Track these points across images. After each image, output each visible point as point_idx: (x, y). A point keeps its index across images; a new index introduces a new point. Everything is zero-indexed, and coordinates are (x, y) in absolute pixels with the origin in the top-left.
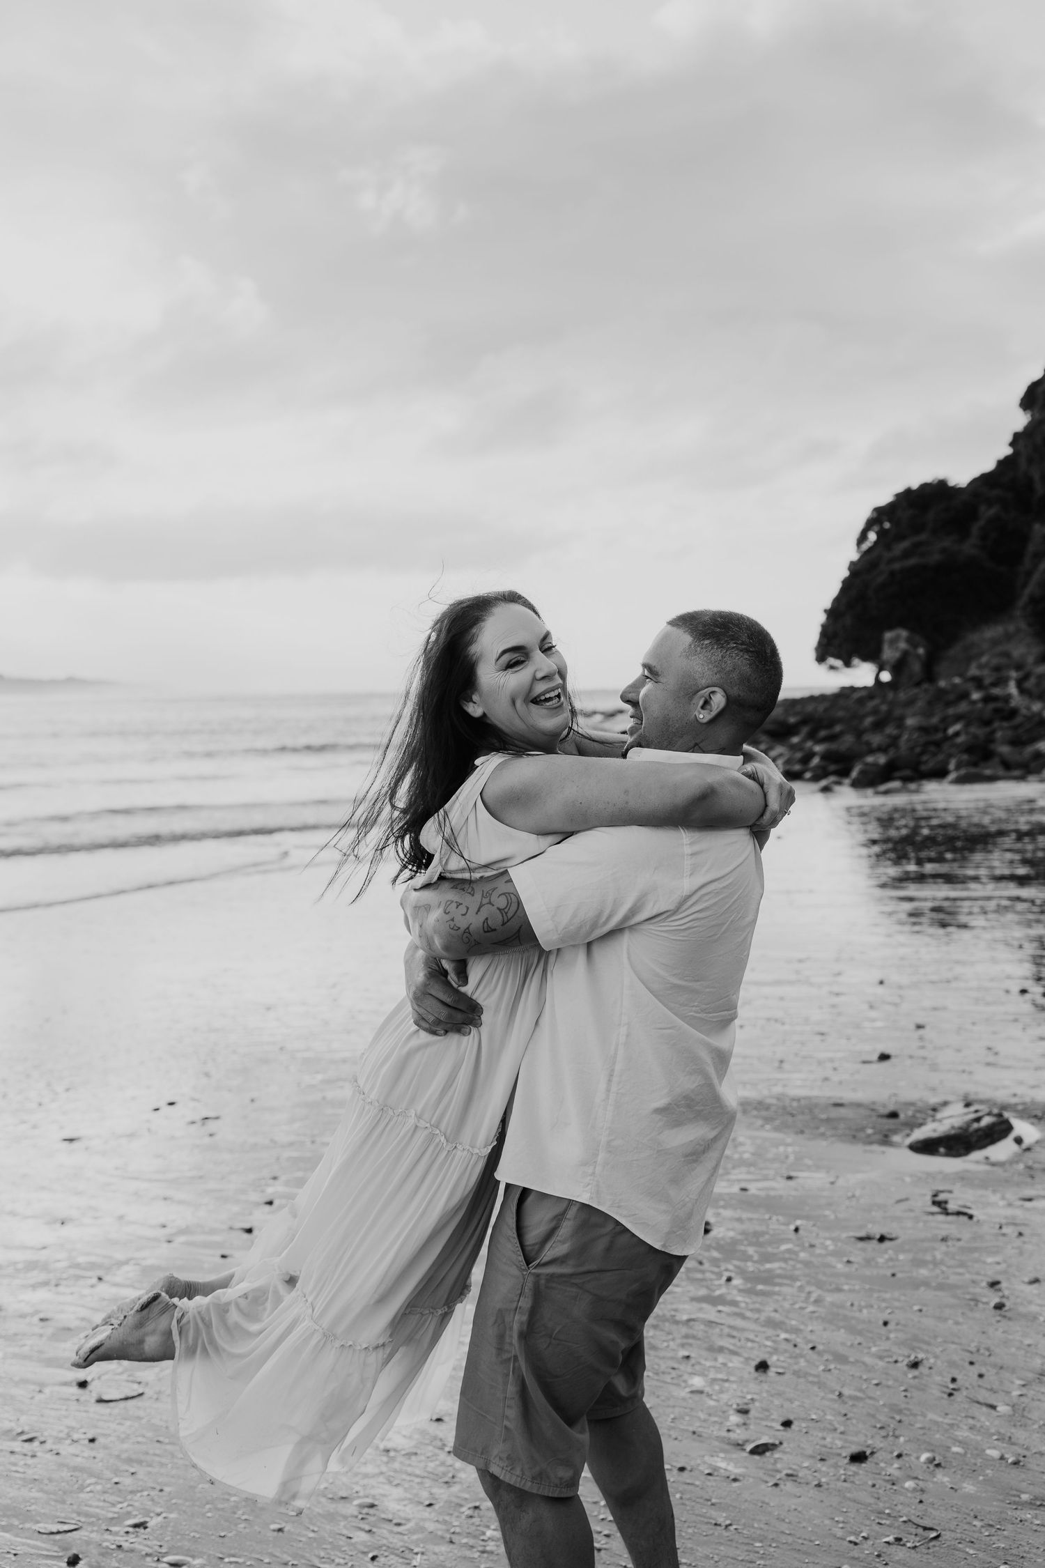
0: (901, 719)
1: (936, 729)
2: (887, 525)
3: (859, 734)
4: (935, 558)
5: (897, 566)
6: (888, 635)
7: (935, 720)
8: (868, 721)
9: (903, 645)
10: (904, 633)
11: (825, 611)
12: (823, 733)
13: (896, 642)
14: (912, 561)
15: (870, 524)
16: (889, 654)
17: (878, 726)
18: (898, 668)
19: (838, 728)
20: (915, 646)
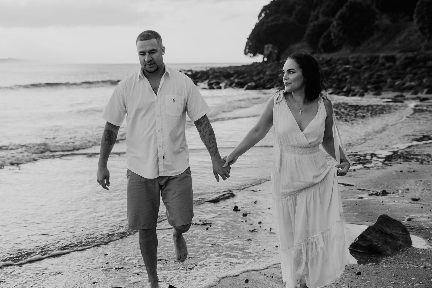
0: (265, 72)
1: (275, 75)
2: (268, 11)
3: (252, 76)
4: (281, 22)
5: (269, 24)
6: (266, 46)
7: (275, 73)
8: (255, 73)
9: (270, 49)
10: (271, 46)
11: (247, 38)
12: (241, 76)
13: (268, 48)
14: (274, 23)
15: (262, 11)
16: (266, 52)
17: (258, 74)
18: (269, 56)
19: (246, 75)
20: (274, 50)
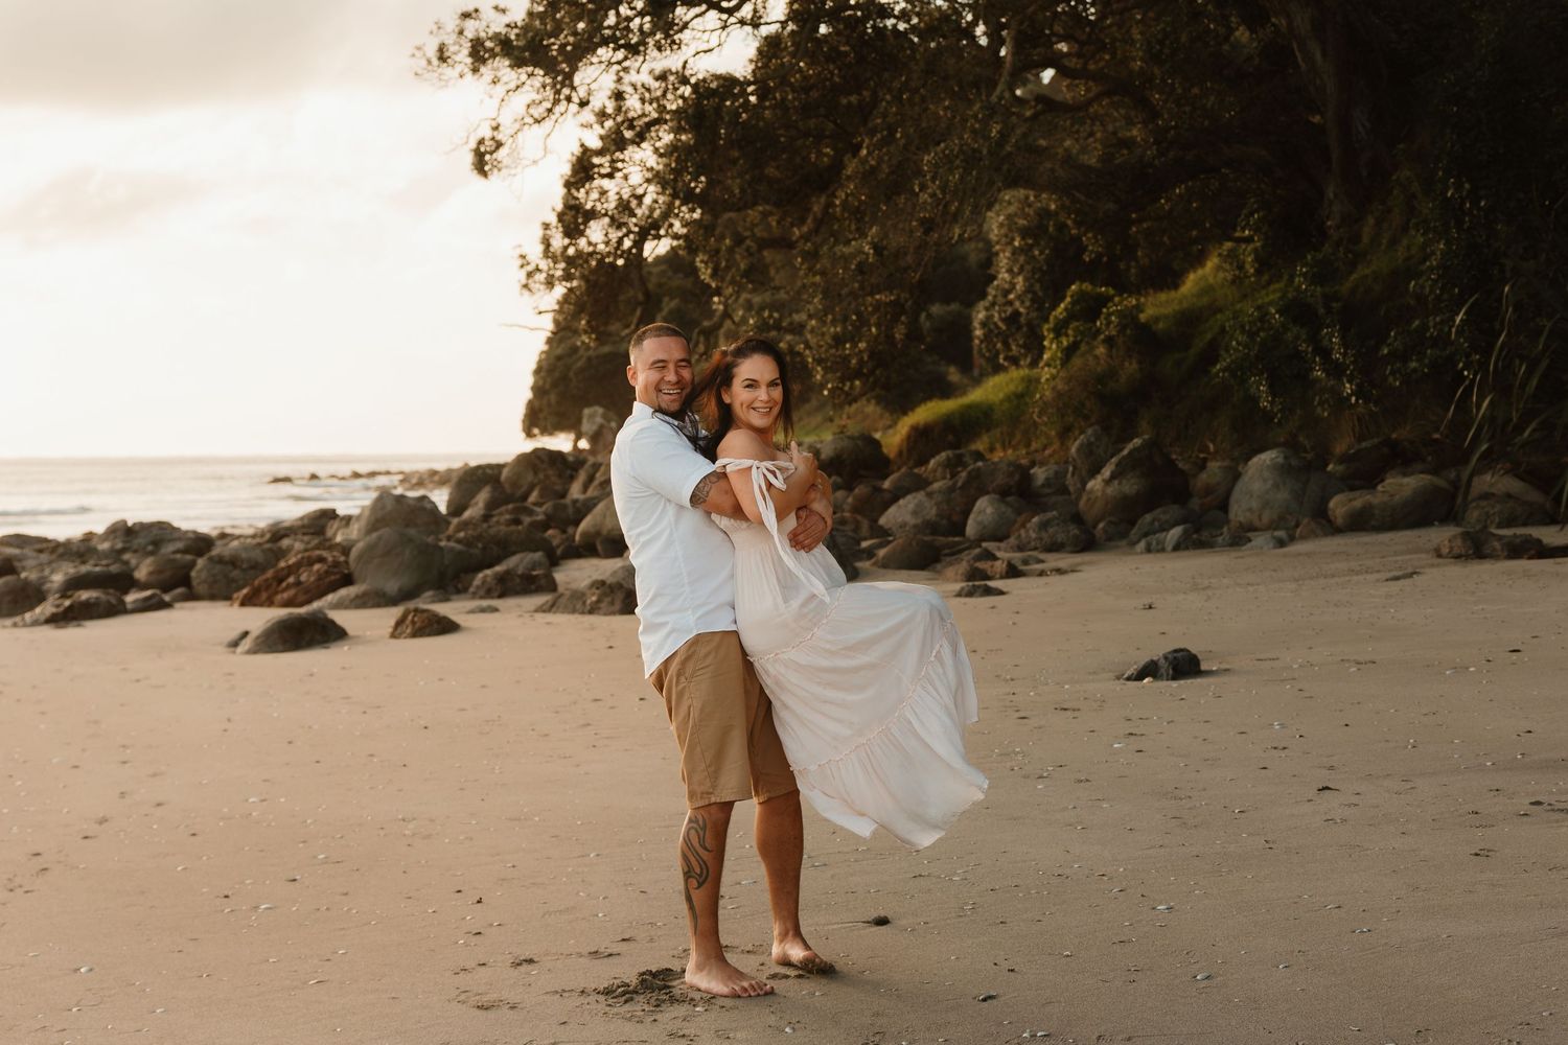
6: (587, 411)
9: (599, 420)
10: (600, 410)
13: (592, 417)
16: (586, 426)
18: (594, 437)
20: (609, 421)
